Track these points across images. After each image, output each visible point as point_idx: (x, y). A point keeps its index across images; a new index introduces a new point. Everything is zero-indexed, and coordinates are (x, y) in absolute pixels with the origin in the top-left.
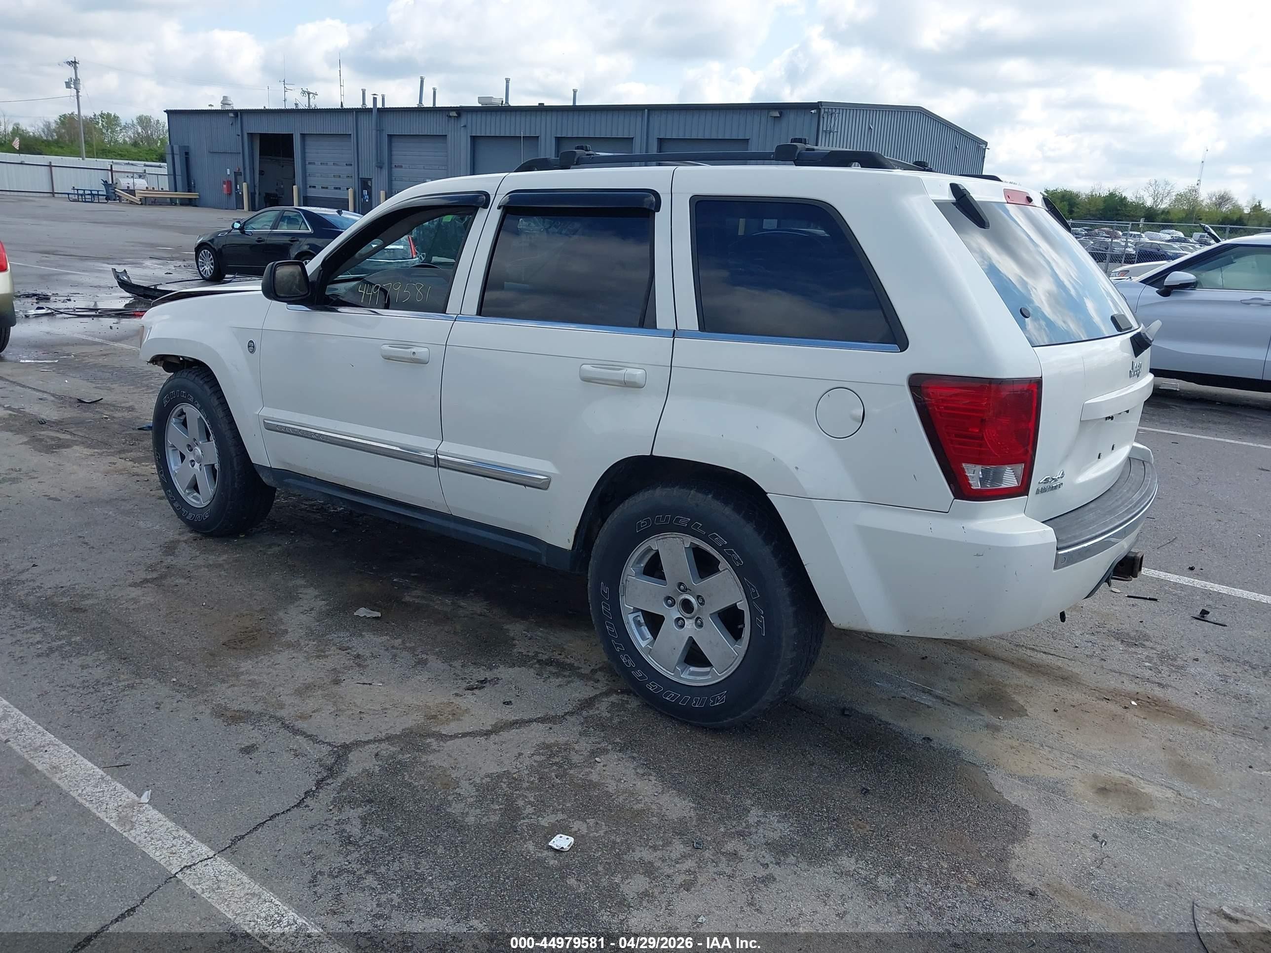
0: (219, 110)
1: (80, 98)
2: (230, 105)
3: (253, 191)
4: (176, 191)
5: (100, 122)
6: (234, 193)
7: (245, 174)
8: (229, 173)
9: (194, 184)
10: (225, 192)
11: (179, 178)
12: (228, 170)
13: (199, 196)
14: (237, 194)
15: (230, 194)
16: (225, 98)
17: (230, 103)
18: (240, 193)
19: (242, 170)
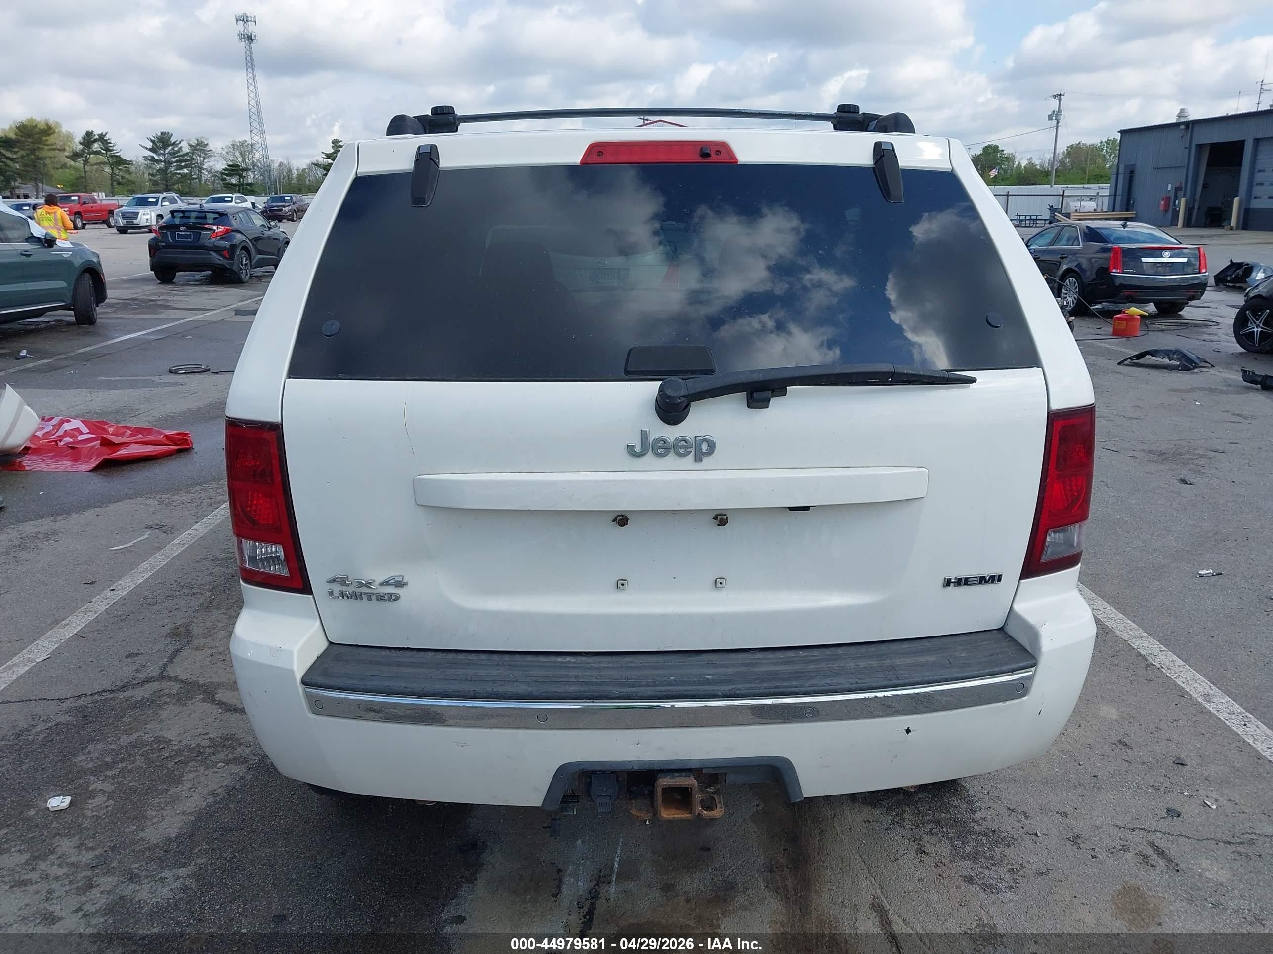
0: (1174, 124)
1: (1059, 128)
2: (1186, 116)
3: (1191, 206)
4: (1114, 211)
5: (1106, 148)
6: (1171, 209)
7: (1185, 189)
8: (1169, 189)
9: (1133, 202)
10: (1162, 208)
11: (1119, 198)
12: (1170, 186)
13: (1136, 214)
14: (1174, 210)
15: (1166, 211)
16: (1182, 110)
17: (1186, 114)
18: (1178, 209)
19: (1183, 185)
